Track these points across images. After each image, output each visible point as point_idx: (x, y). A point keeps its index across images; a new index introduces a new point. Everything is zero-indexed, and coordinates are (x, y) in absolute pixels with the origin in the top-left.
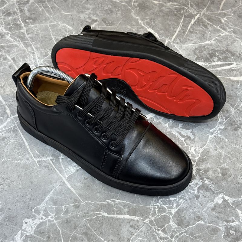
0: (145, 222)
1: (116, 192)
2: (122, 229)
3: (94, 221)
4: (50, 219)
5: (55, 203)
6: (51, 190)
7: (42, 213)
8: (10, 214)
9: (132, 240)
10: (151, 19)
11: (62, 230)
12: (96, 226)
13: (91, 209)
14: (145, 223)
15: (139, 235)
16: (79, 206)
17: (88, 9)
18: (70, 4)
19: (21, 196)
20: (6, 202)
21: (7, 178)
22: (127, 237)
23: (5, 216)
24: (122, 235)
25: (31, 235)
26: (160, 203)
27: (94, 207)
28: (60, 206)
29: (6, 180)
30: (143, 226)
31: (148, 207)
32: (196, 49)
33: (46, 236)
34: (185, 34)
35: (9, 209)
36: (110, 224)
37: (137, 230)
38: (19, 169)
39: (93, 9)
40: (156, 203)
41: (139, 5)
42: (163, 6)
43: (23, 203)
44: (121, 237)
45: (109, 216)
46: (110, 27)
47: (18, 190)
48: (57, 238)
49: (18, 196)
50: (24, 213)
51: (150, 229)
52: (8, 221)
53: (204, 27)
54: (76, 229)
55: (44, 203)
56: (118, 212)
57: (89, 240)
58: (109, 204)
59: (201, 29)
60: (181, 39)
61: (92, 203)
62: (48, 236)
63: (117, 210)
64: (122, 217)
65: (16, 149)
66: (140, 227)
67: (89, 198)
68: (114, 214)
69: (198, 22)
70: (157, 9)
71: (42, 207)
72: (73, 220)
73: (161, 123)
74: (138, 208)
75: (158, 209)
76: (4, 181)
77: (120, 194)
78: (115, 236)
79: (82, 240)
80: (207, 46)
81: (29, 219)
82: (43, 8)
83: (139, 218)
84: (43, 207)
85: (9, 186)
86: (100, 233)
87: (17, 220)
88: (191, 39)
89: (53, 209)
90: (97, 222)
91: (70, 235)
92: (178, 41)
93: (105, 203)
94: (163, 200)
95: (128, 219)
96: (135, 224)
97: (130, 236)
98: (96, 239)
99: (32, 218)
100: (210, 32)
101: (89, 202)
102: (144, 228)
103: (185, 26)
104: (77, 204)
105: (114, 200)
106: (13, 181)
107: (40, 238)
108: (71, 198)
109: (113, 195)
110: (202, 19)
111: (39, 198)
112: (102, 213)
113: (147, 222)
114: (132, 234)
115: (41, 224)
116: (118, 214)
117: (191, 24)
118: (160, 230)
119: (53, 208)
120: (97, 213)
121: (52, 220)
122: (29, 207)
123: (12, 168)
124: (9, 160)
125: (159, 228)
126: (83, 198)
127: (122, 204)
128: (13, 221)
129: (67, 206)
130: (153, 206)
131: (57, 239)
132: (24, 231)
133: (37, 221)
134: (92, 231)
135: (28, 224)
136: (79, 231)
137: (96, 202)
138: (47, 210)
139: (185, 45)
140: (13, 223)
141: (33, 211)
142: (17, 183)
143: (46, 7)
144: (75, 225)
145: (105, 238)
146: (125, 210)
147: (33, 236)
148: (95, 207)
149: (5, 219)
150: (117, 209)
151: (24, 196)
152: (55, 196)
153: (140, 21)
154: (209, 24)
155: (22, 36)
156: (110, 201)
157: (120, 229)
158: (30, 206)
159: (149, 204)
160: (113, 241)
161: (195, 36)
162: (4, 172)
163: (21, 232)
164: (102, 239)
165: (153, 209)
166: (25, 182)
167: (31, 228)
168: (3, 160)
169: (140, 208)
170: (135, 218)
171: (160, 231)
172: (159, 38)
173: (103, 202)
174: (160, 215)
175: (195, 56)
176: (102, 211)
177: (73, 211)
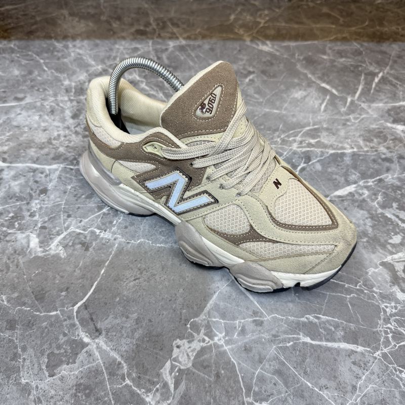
0: (374, 355)
1: (318, 302)
2: (340, 366)
3: (291, 351)
4: (216, 343)
5: (223, 316)
6: (215, 292)
7: (203, 331)
8: (152, 329)
9: (360, 388)
10: (323, 74)
11: (239, 364)
12: (295, 359)
13: (283, 329)
14: (375, 358)
15: (370, 379)
16: (262, 322)
17: (242, 60)
18: (219, 54)
19: (168, 300)
20: (144, 309)
21: (144, 270)
22: (350, 383)
23: (144, 332)
24: (341, 379)
25: (188, 369)
26: (393, 324)
27: (286, 326)
28: (231, 320)
29: (144, 273)
30: (374, 362)
31: (375, 330)
32: (389, 110)
33: (213, 372)
34: (370, 93)
35: (150, 321)
36: (318, 356)
37: (364, 369)
38: (163, 256)
39: (247, 60)
40: (387, 323)
41: (305, 59)
42: (334, 61)
43: (171, 311)
44: (339, 382)
45: (314, 342)
46: (272, 80)
47: (162, 288)
48: (231, 377)
49: (163, 299)
50: (173, 330)
51: (387, 370)
52: (148, 341)
53: (392, 87)
54: (262, 363)
55: (205, 313)
56: (328, 337)
57: (286, 384)
58: (311, 323)
59: (389, 88)
60: (367, 98)
61: (283, 319)
62: (216, 374)
63: (326, 333)
64: (335, 345)
65: (157, 227)
66: (370, 364)
67: (277, 310)
68: (321, 340)
69: (383, 80)
70: (328, 64)
71: (202, 321)
72: (255, 348)
73: (366, 201)
74: (358, 330)
75: (391, 334)
76: (141, 273)
77: (326, 306)
78: (330, 379)
79: (275, 384)
80: (402, 108)
81: (182, 339)
82: (185, 57)
83: (363, 348)
84: (204, 319)
85: (148, 282)
86: (304, 373)
87: (163, 341)
88: (380, 98)
89: (220, 325)
90: (296, 353)
91: (254, 373)
92: (363, 99)
93: (304, 319)
94: (396, 319)
95: (346, 351)
96: (359, 358)
97: (356, 380)
98: (298, 384)
99: (187, 338)
100: (401, 93)
101: (277, 316)
102: (375, 367)
103: (368, 84)
104: (258, 318)
105: (318, 315)
106: (155, 275)
107: (204, 375)
108: (247, 308)
109: (313, 307)
110: (387, 78)
111: (197, 305)
112: (301, 336)
113: (379, 357)
114: (358, 377)
115: (203, 351)
116: (327, 340)
117: (375, 83)
118: (403, 371)
119: (221, 323)
120: (293, 337)
121: (220, 344)
122: (181, 319)
123: (153, 254)
124: (148, 241)
125: (401, 369)
126: (267, 309)
127: (332, 323)
128: (157, 341)
129: (242, 321)
130: (382, 328)
131: (232, 379)
132: (175, 361)
133: (197, 345)
134: (290, 369)
135: (181, 348)
136: (267, 366)
137: (289, 317)
138: (211, 326)
139: (375, 105)
140: (156, 346)
141: (189, 326)
142: (160, 278)
143: (189, 56)
144: (260, 355)
145: (313, 382)
146: (338, 333)
147: (192, 371)
148: (288, 325)
149: (143, 338)
150: (324, 331)
151: (173, 299)
152: (222, 303)
153: (310, 76)
154: (398, 84)
155: (161, 85)
156: (311, 317)
157: (335, 367)
158: (183, 318)
159: (375, 326)
160: (328, 388)
161: (385, 95)
162: (141, 260)
163: (171, 363)
164: (309, 384)
165: (383, 335)
166: (173, 277)
167: (186, 357)
168: (139, 241)
169: (362, 331)
170: (358, 347)
171: (403, 373)
172: (339, 95)
173: (301, 317)
174: (398, 345)
175: (390, 119)
176: (301, 333)
177: (253, 332)
